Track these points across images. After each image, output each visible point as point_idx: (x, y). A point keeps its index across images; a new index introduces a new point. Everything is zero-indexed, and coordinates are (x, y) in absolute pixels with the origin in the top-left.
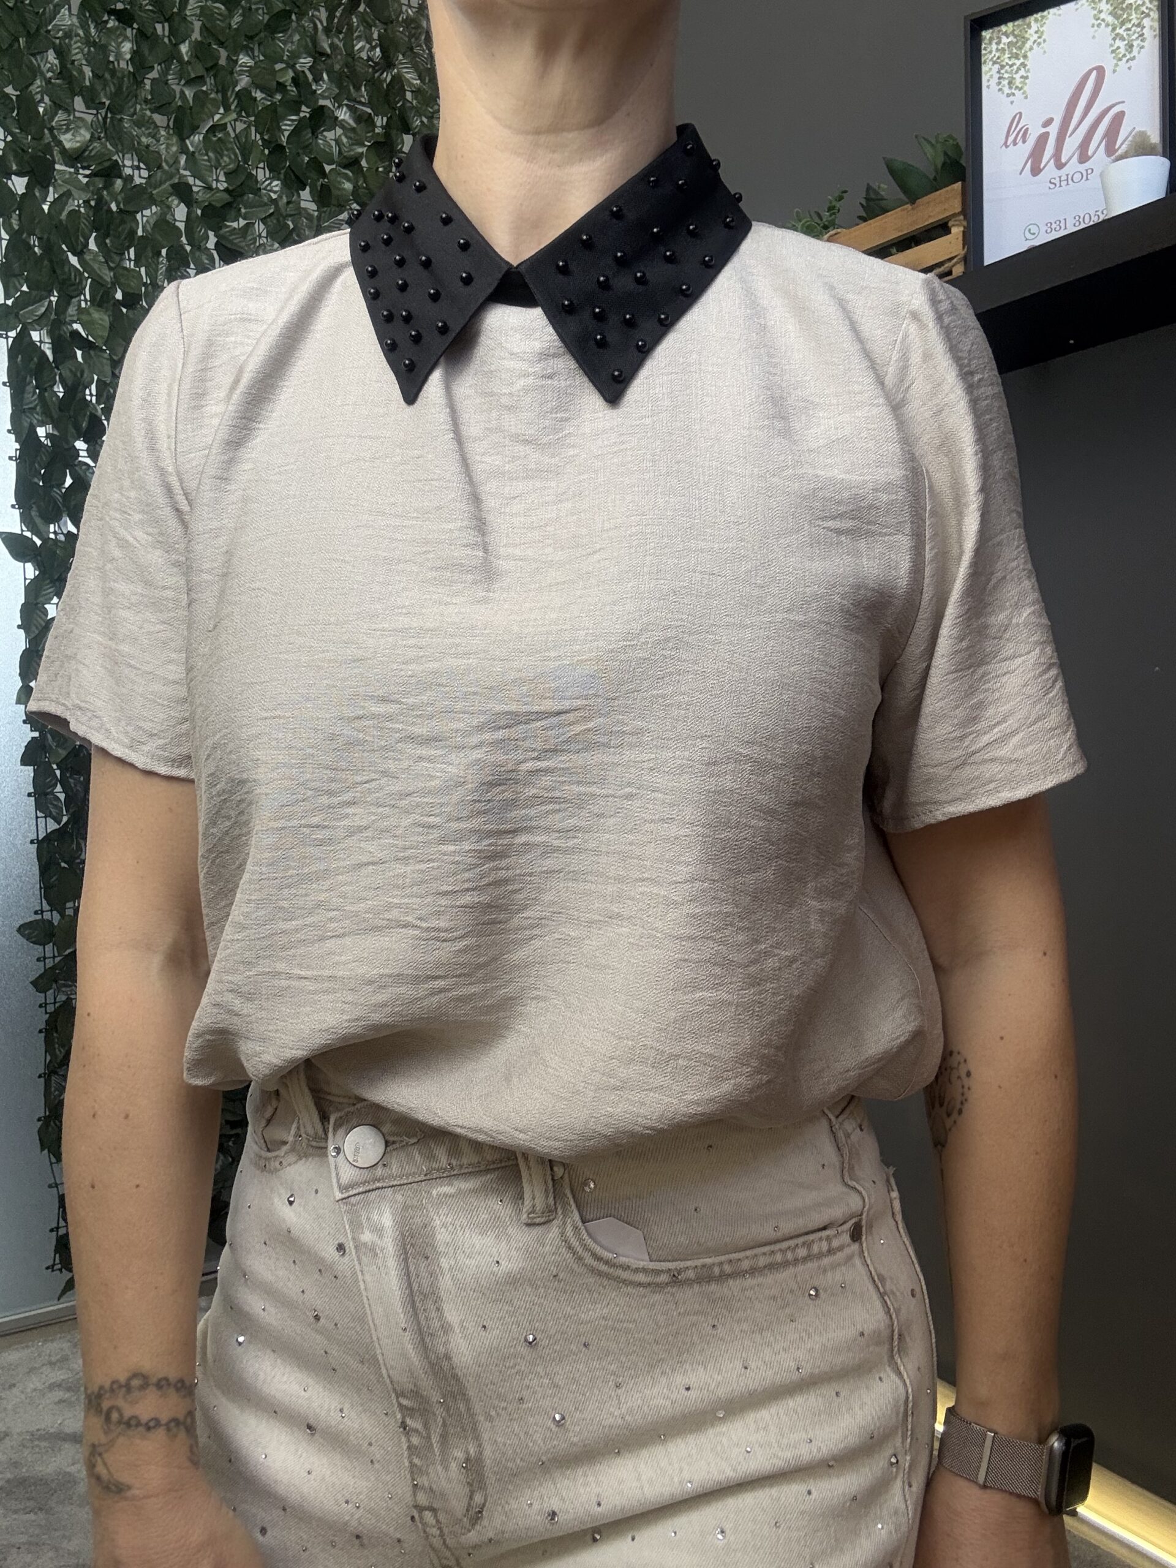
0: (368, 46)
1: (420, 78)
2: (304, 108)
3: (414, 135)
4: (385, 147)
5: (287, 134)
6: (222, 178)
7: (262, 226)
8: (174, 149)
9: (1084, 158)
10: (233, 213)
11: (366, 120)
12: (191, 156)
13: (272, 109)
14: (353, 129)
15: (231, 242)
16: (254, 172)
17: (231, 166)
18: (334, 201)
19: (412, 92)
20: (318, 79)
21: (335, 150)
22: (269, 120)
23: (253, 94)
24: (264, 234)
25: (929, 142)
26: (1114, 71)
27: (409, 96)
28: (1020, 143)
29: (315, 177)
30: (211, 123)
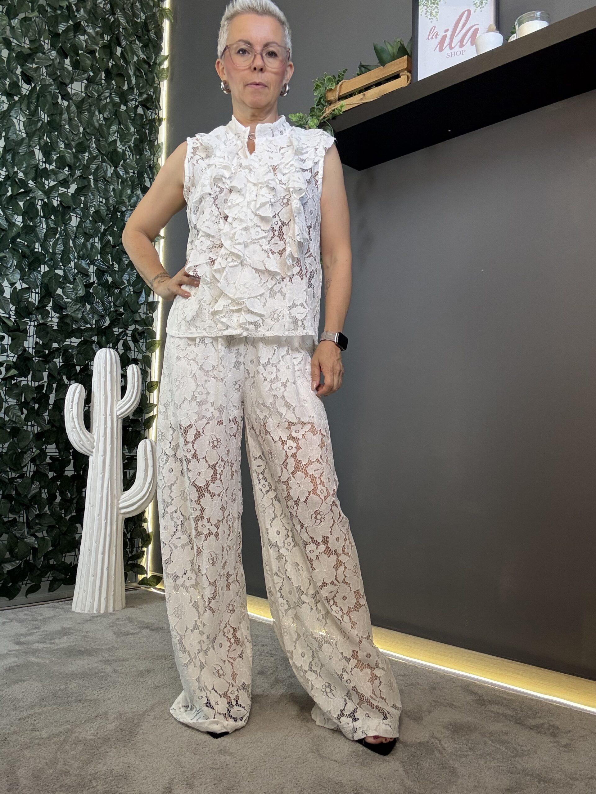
0: (104, 2)
1: (127, 22)
2: (71, 22)
3: (122, 48)
4: (108, 49)
5: (60, 31)
6: (27, 42)
7: (44, 70)
8: (4, 22)
9: (461, 45)
10: (30, 60)
11: (100, 35)
12: (12, 28)
13: (56, 17)
14: (94, 38)
15: (29, 73)
16: (43, 43)
17: (33, 38)
18: (81, 68)
19: (123, 29)
20: (78, 11)
21: (84, 44)
22: (54, 22)
23: (46, 8)
24: (45, 74)
25: (390, 44)
26: (475, 12)
27: (121, 30)
28: (434, 39)
29: (72, 55)
30: (24, 16)
